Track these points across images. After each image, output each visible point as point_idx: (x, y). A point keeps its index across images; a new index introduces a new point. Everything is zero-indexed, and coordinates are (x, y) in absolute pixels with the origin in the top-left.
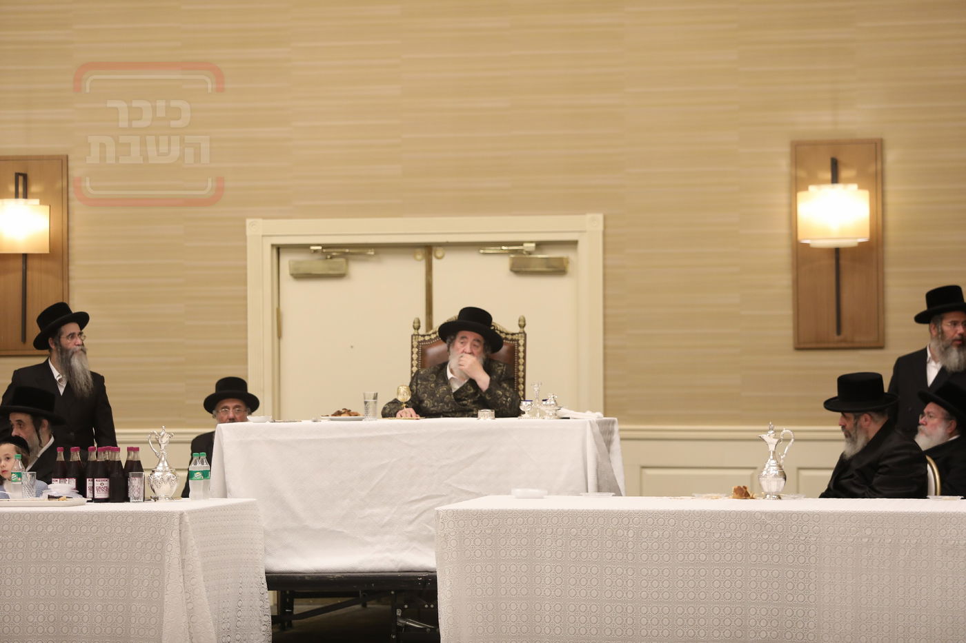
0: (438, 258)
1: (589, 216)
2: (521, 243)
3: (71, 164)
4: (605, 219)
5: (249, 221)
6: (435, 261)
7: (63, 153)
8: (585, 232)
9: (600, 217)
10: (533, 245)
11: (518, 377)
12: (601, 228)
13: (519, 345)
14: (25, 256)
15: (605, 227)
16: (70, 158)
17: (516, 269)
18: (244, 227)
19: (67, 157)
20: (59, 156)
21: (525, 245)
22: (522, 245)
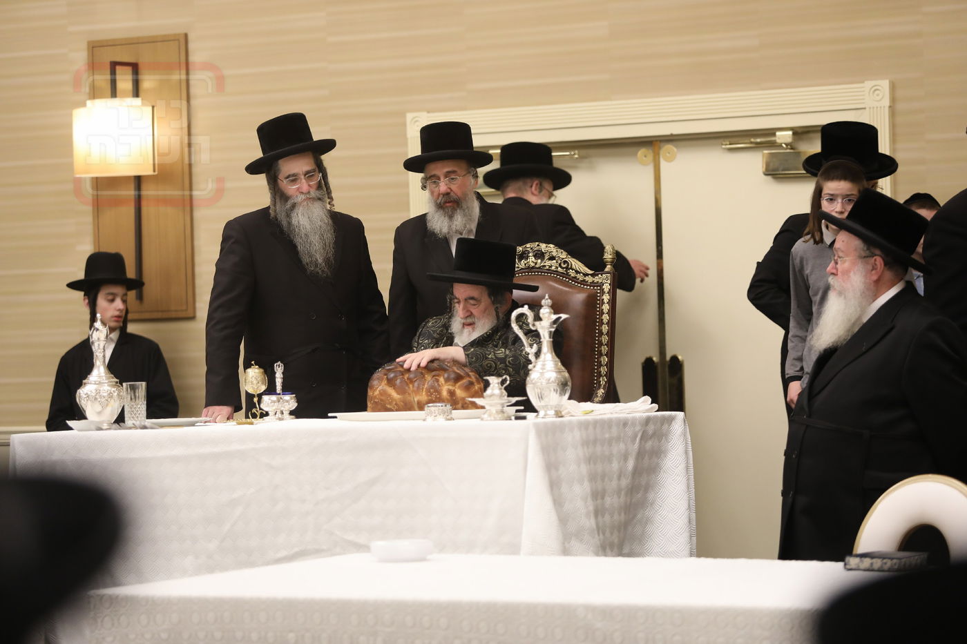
0: (669, 160)
1: (869, 84)
2: (771, 132)
3: (191, 46)
4: (893, 87)
5: (409, 116)
6: (664, 165)
7: (182, 31)
8: (865, 108)
9: (885, 85)
10: (790, 133)
11: (601, 344)
12: (886, 102)
13: (603, 292)
14: (138, 180)
15: (893, 100)
16: (190, 38)
17: (767, 173)
18: (404, 125)
19: (186, 36)
20: (175, 35)
21: (778, 133)
22: (774, 135)
